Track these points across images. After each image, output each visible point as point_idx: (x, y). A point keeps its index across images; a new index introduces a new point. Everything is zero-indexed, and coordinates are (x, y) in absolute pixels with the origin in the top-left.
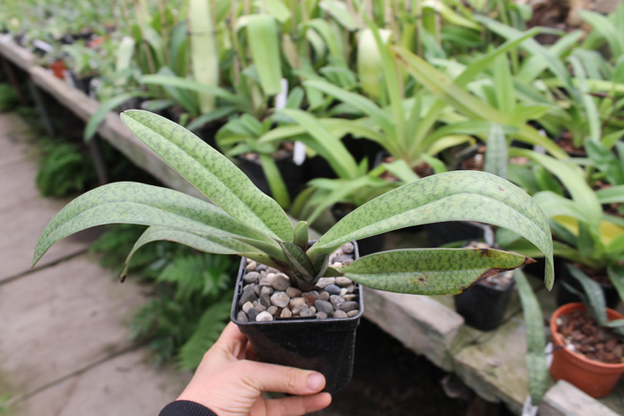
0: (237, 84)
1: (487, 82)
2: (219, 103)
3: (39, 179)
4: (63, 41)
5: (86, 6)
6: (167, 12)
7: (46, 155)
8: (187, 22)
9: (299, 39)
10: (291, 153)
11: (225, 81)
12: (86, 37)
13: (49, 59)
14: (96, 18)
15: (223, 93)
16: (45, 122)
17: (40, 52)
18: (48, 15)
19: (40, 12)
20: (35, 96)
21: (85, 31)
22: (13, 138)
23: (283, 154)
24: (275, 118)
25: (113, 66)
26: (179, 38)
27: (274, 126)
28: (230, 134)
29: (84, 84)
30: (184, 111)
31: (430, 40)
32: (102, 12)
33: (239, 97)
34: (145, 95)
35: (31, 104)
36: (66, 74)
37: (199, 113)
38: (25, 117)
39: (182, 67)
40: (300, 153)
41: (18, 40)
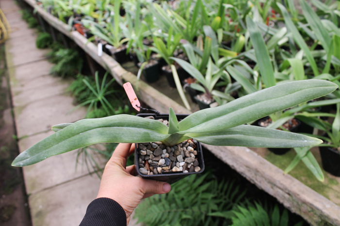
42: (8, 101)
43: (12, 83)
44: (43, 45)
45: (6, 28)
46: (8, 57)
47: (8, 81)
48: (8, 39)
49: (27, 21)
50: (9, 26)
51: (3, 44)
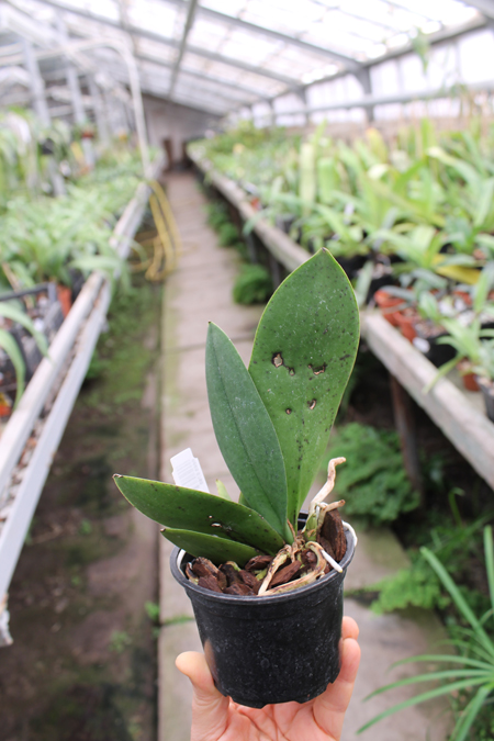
16: (251, 253)
38: (240, 251)
41: (239, 185)
42: (151, 455)
43: (167, 401)
44: (248, 298)
45: (173, 244)
46: (168, 320)
47: (160, 392)
48: (175, 272)
49: (217, 229)
50: (179, 240)
51: (161, 283)
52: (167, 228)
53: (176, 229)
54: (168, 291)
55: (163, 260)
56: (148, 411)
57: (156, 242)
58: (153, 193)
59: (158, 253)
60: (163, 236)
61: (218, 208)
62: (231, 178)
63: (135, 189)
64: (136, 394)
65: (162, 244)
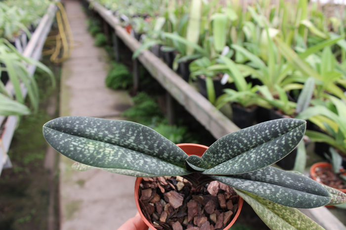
0: (205, 45)
1: (318, 61)
2: (196, 52)
3: (107, 79)
4: (134, 16)
5: (148, 3)
6: (182, 8)
7: (112, 69)
8: (189, 13)
9: (239, 30)
10: (221, 79)
11: (201, 43)
12: (145, 17)
13: (125, 24)
14: (151, 9)
15: (198, 48)
16: (116, 54)
17: (122, 20)
18: (130, 4)
19: (126, 3)
20: (115, 41)
21: (145, 13)
22: (100, 59)
23: (217, 78)
24: (218, 60)
25: (153, 29)
26: (184, 20)
27: (217, 63)
28: (197, 65)
29: (138, 37)
30: (179, 53)
31: (301, 40)
32: (155, 7)
33: (204, 51)
34: (163, 43)
35: (112, 45)
36: (132, 31)
37: (185, 54)
38: (108, 51)
39: (183, 33)
40: (225, 79)
41: (114, 14)
45: (68, 41)
48: (68, 59)
49: (94, 35)
50: (72, 38)
51: (60, 65)
52: (65, 29)
53: (70, 31)
54: (64, 72)
55: (62, 49)
56: (49, 172)
57: (58, 37)
58: (59, 10)
59: (58, 45)
60: (62, 35)
61: (95, 22)
62: (109, 9)
63: (47, 7)
64: (40, 156)
65: (61, 39)
